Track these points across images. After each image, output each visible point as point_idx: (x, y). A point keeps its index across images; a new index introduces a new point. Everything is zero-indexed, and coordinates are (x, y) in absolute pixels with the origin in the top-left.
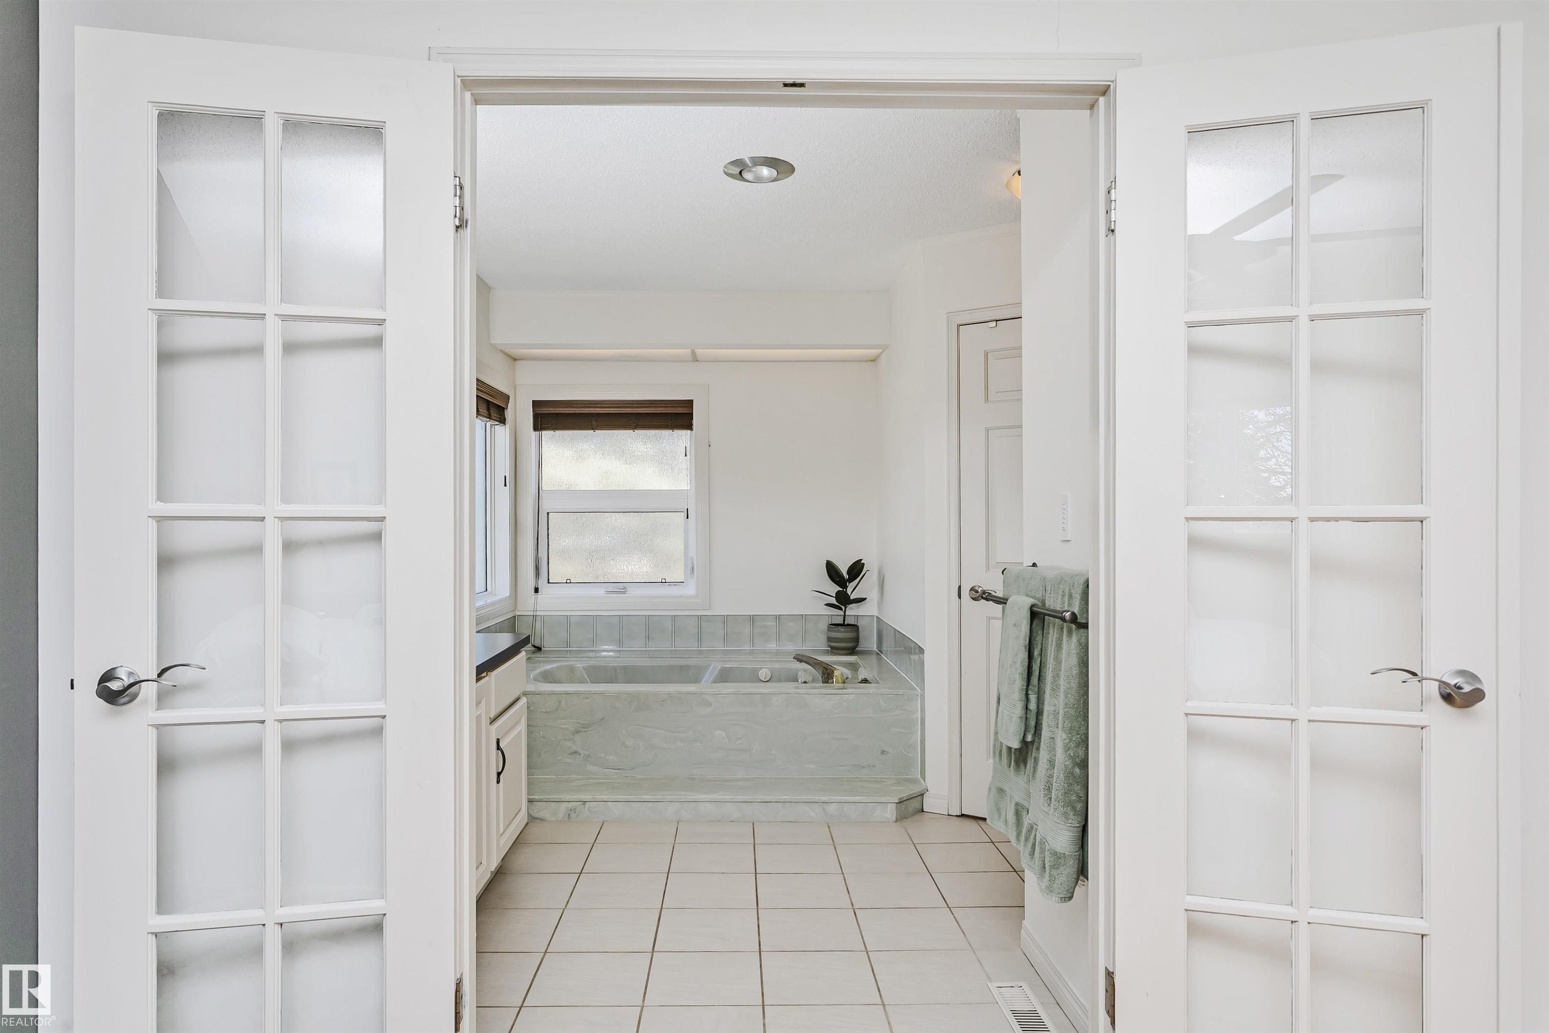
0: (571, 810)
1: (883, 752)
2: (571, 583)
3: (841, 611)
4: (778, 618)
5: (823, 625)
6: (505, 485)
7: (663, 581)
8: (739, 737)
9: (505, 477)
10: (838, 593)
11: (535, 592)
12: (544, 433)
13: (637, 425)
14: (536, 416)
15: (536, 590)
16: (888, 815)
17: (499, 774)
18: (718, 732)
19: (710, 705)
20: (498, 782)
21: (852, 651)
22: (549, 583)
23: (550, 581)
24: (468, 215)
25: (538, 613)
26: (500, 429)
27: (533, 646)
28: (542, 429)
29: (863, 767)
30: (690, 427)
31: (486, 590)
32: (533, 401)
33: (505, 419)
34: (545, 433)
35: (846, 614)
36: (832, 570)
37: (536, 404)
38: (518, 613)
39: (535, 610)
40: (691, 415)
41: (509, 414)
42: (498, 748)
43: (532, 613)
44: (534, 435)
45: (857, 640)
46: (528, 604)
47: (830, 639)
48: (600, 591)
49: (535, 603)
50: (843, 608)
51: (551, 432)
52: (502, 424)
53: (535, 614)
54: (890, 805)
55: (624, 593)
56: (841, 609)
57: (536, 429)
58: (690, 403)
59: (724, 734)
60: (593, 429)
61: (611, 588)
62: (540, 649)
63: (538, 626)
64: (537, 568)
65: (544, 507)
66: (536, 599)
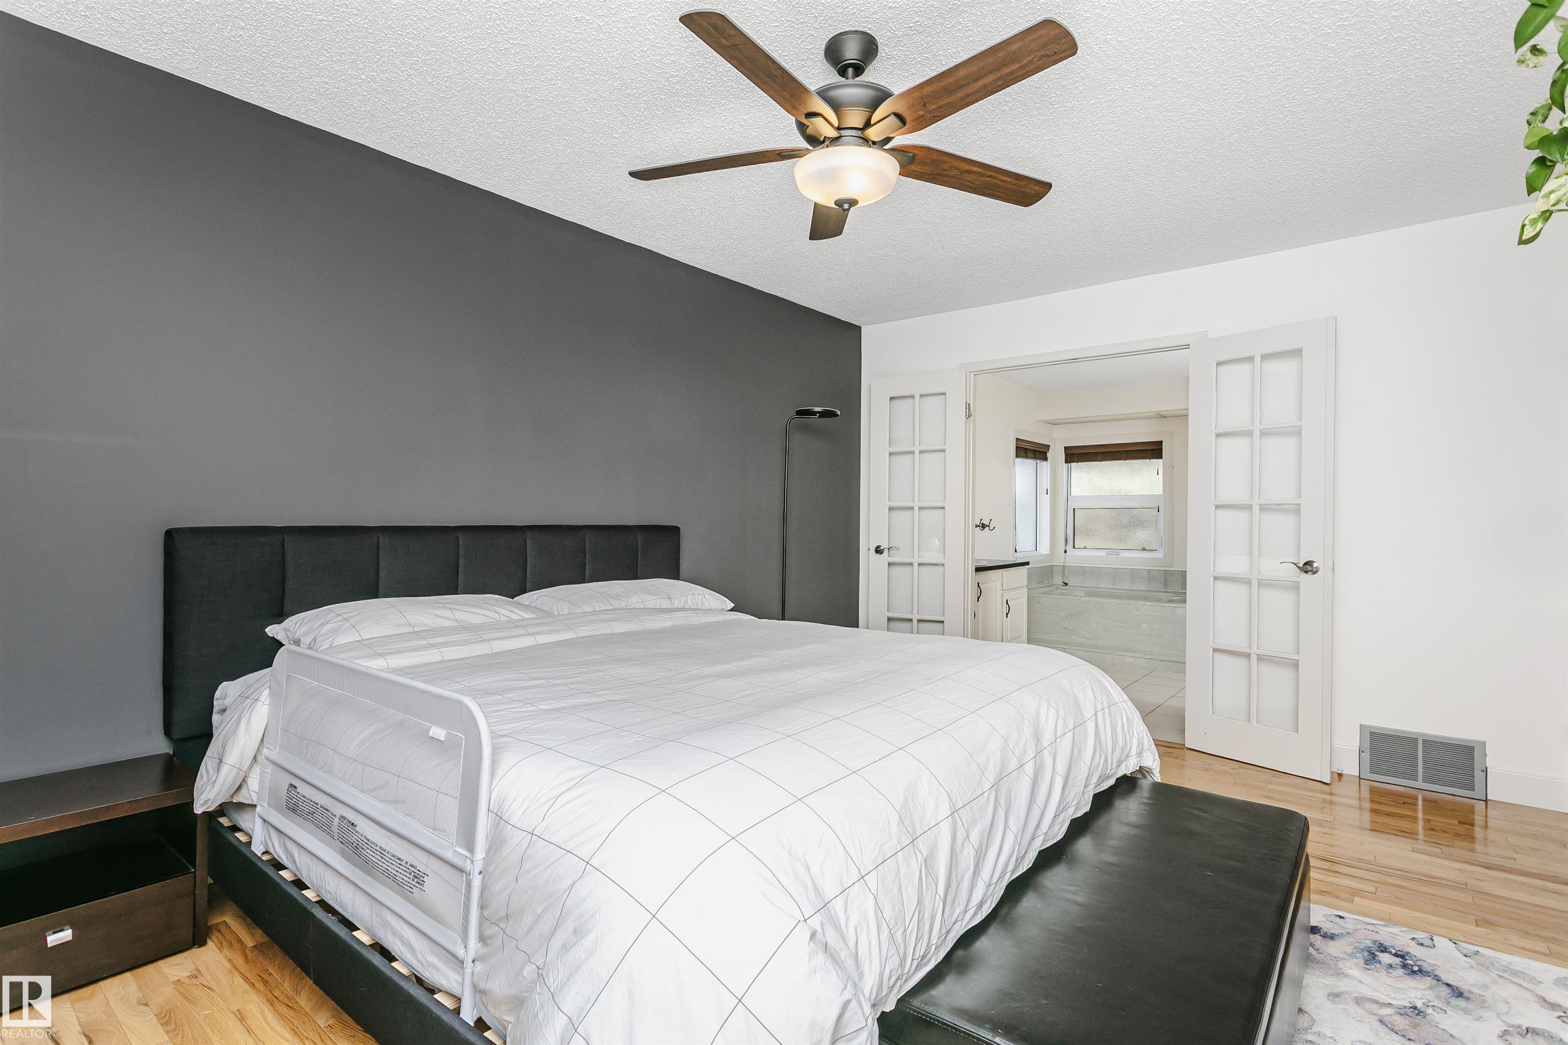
2: (1086, 548)
6: (1047, 494)
9: (1048, 489)
11: (1065, 554)
12: (1072, 465)
13: (1127, 458)
14: (1066, 455)
15: (1066, 552)
17: (1007, 614)
20: (1007, 617)
22: (1074, 548)
23: (1074, 546)
24: (972, 412)
25: (1066, 565)
26: (1044, 465)
27: (1063, 582)
28: (1070, 462)
30: (1161, 457)
31: (1036, 550)
32: (1064, 447)
33: (1047, 458)
34: (1074, 465)
37: (1066, 448)
38: (1054, 564)
39: (1065, 563)
40: (1161, 450)
41: (1049, 456)
42: (1007, 603)
43: (1062, 564)
44: (1066, 467)
46: (1059, 560)
48: (1101, 553)
49: (1065, 560)
51: (1077, 464)
52: (1045, 462)
53: (1064, 565)
57: (1066, 462)
58: (1160, 443)
60: (1102, 460)
61: (1110, 552)
62: (1067, 584)
63: (1066, 572)
64: (1066, 540)
65: (1071, 505)
66: (1065, 557)
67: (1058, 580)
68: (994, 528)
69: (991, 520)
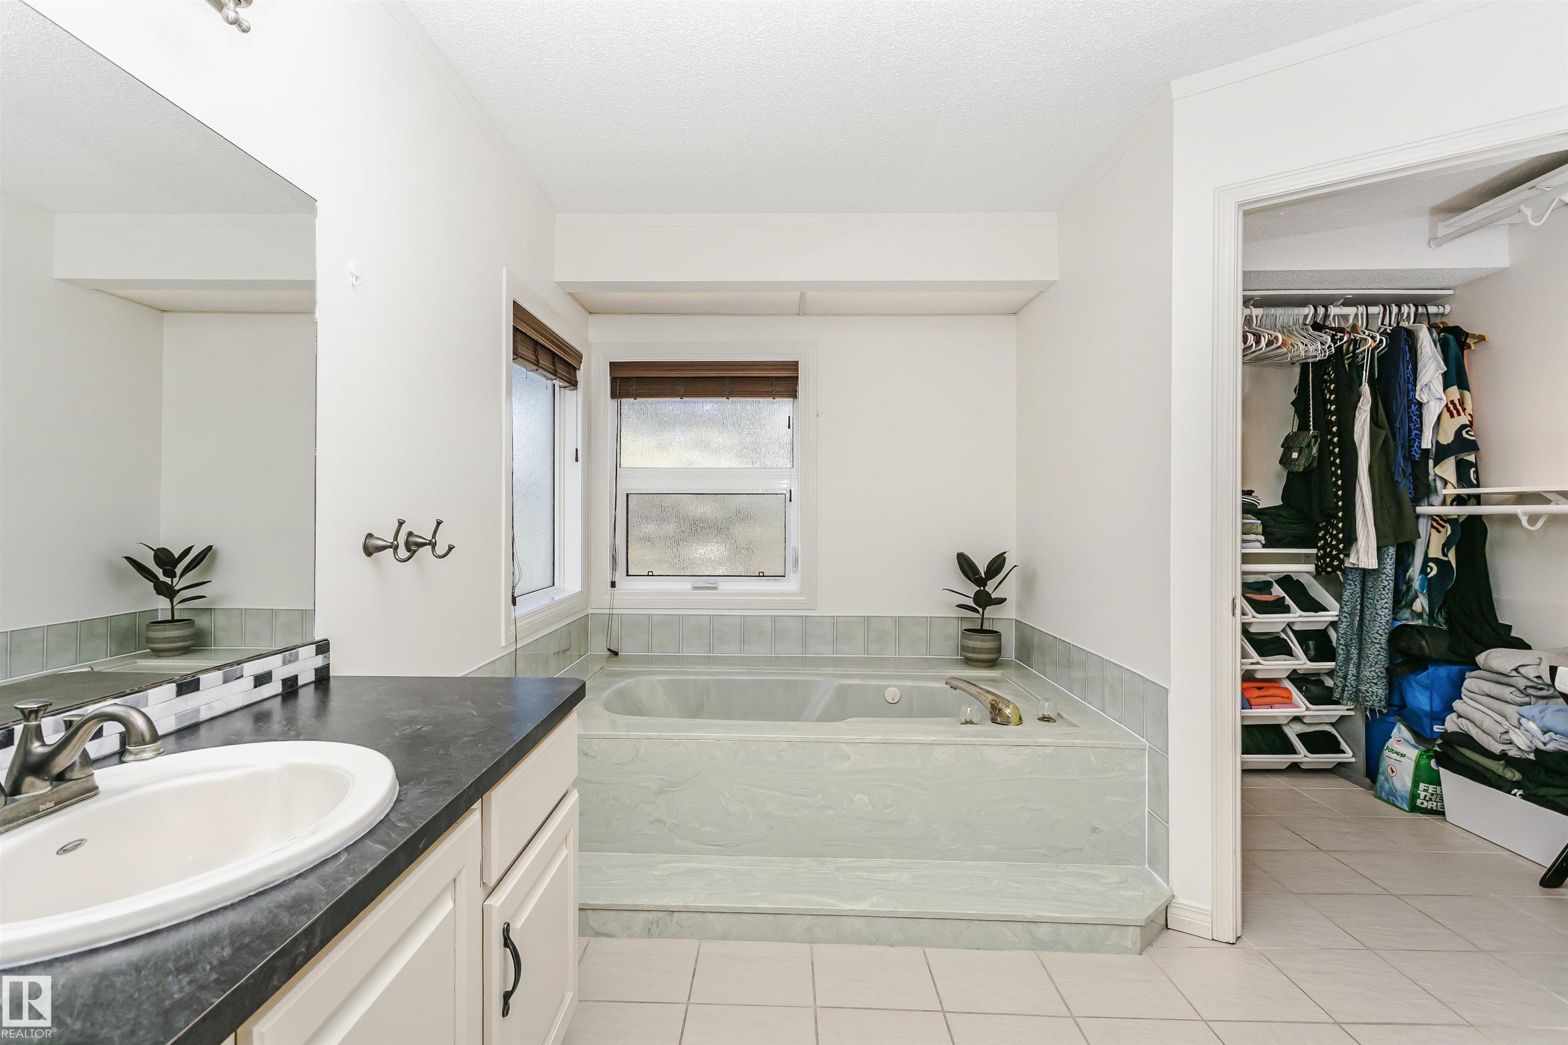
0: (652, 923)
1: (1094, 830)
2: (653, 575)
3: (978, 614)
4: (898, 620)
5: (954, 630)
6: (577, 460)
7: (761, 574)
8: (888, 803)
9: (577, 450)
10: (977, 593)
11: (611, 587)
12: (624, 400)
13: (732, 391)
14: (614, 380)
15: (613, 584)
16: (1129, 944)
17: (507, 997)
18: (858, 796)
19: (847, 757)
20: (505, 1012)
21: (992, 664)
22: (628, 575)
23: (630, 573)
25: (615, 611)
26: (570, 394)
27: (608, 649)
28: (622, 396)
29: (1066, 851)
30: (793, 394)
31: (554, 585)
32: (610, 362)
33: (575, 379)
34: (627, 402)
35: (985, 617)
36: (965, 565)
37: (612, 365)
38: (590, 611)
39: (611, 607)
40: (796, 379)
41: (580, 375)
42: (507, 942)
43: (607, 611)
44: (612, 404)
45: (998, 650)
46: (601, 601)
47: (964, 648)
48: (685, 585)
49: (612, 600)
50: (980, 610)
51: (631, 400)
52: (573, 387)
53: (611, 612)
54: (1131, 929)
55: (715, 588)
56: (978, 612)
57: (614, 395)
58: (794, 365)
59: (866, 798)
60: (682, 396)
61: (699, 582)
62: (616, 653)
63: (615, 627)
64: (614, 558)
65: (626, 486)
66: (612, 595)
67: (599, 647)
68: (451, 548)
69: (439, 523)
